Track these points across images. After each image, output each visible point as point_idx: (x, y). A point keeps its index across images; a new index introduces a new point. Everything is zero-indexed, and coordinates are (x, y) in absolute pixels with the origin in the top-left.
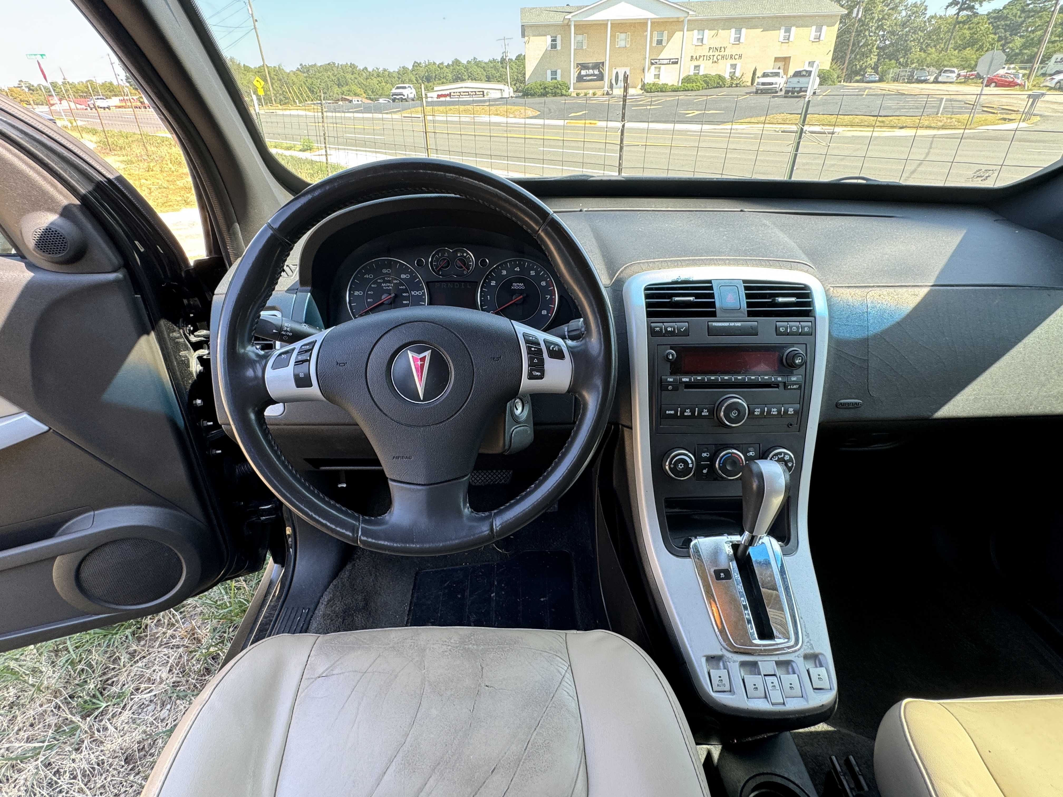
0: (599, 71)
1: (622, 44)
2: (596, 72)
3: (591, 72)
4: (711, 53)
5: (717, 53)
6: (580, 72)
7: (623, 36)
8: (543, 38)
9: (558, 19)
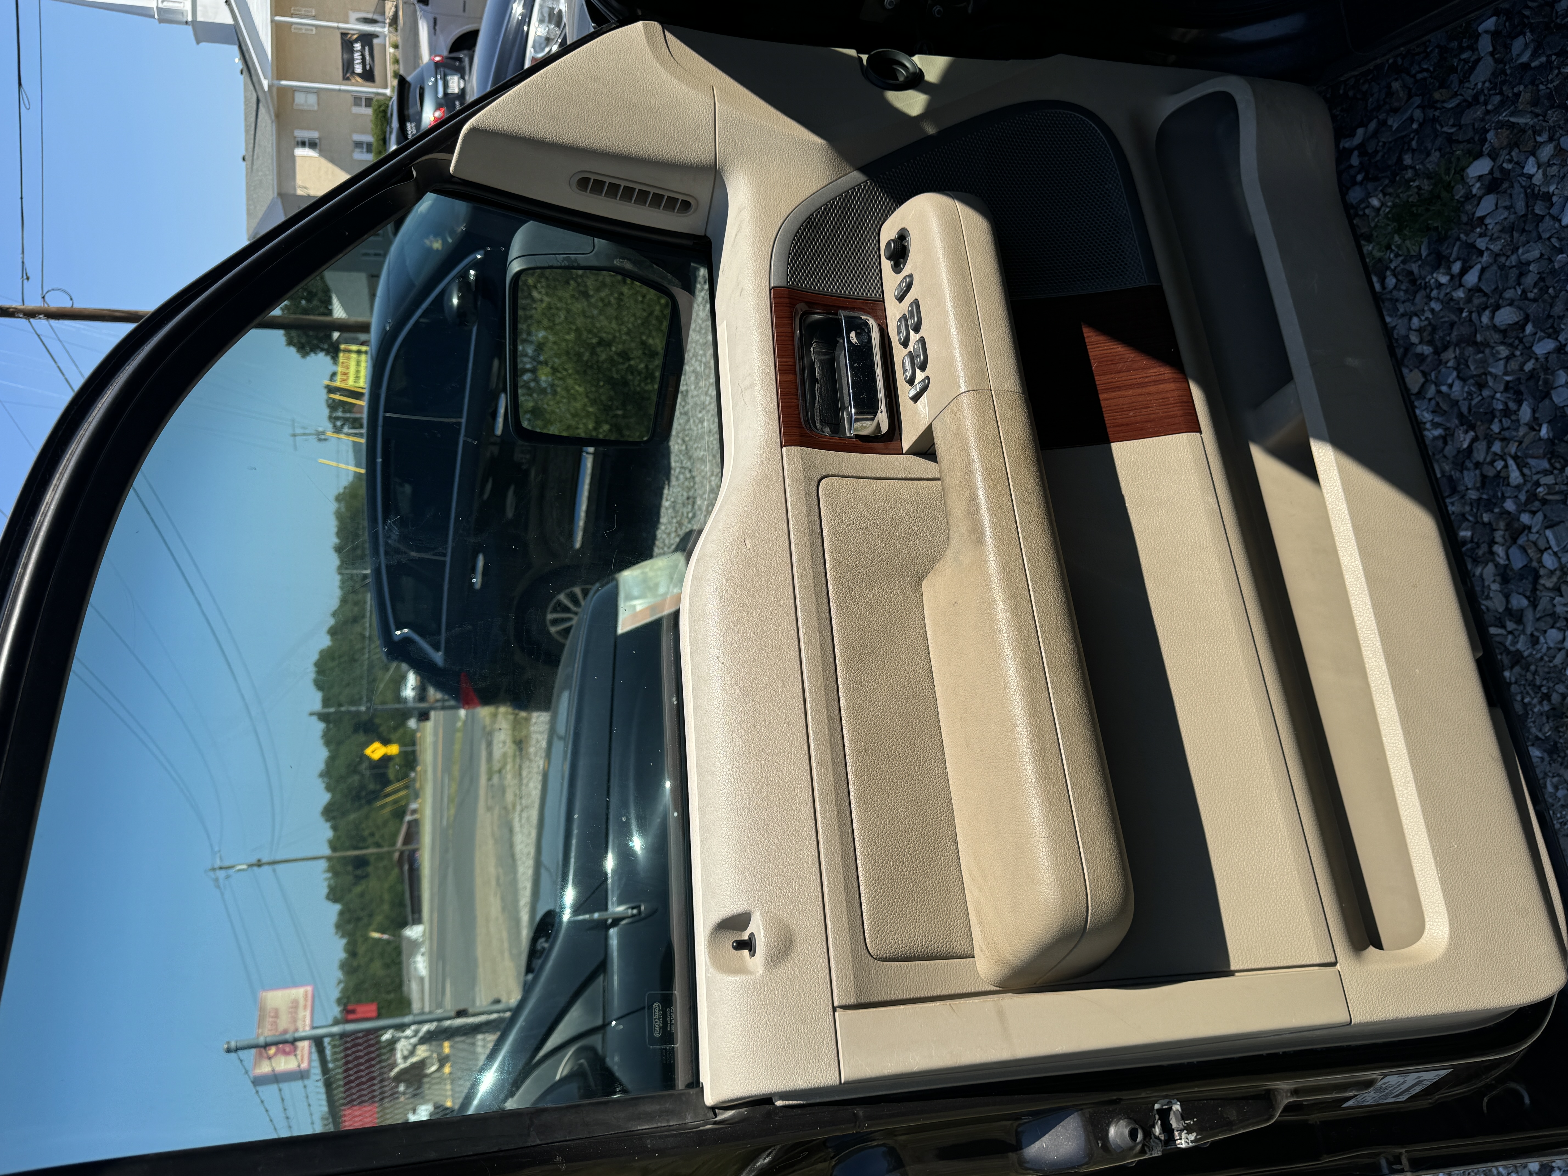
0: (356, 41)
2: (358, 46)
3: (357, 56)
6: (358, 75)
8: (298, 162)
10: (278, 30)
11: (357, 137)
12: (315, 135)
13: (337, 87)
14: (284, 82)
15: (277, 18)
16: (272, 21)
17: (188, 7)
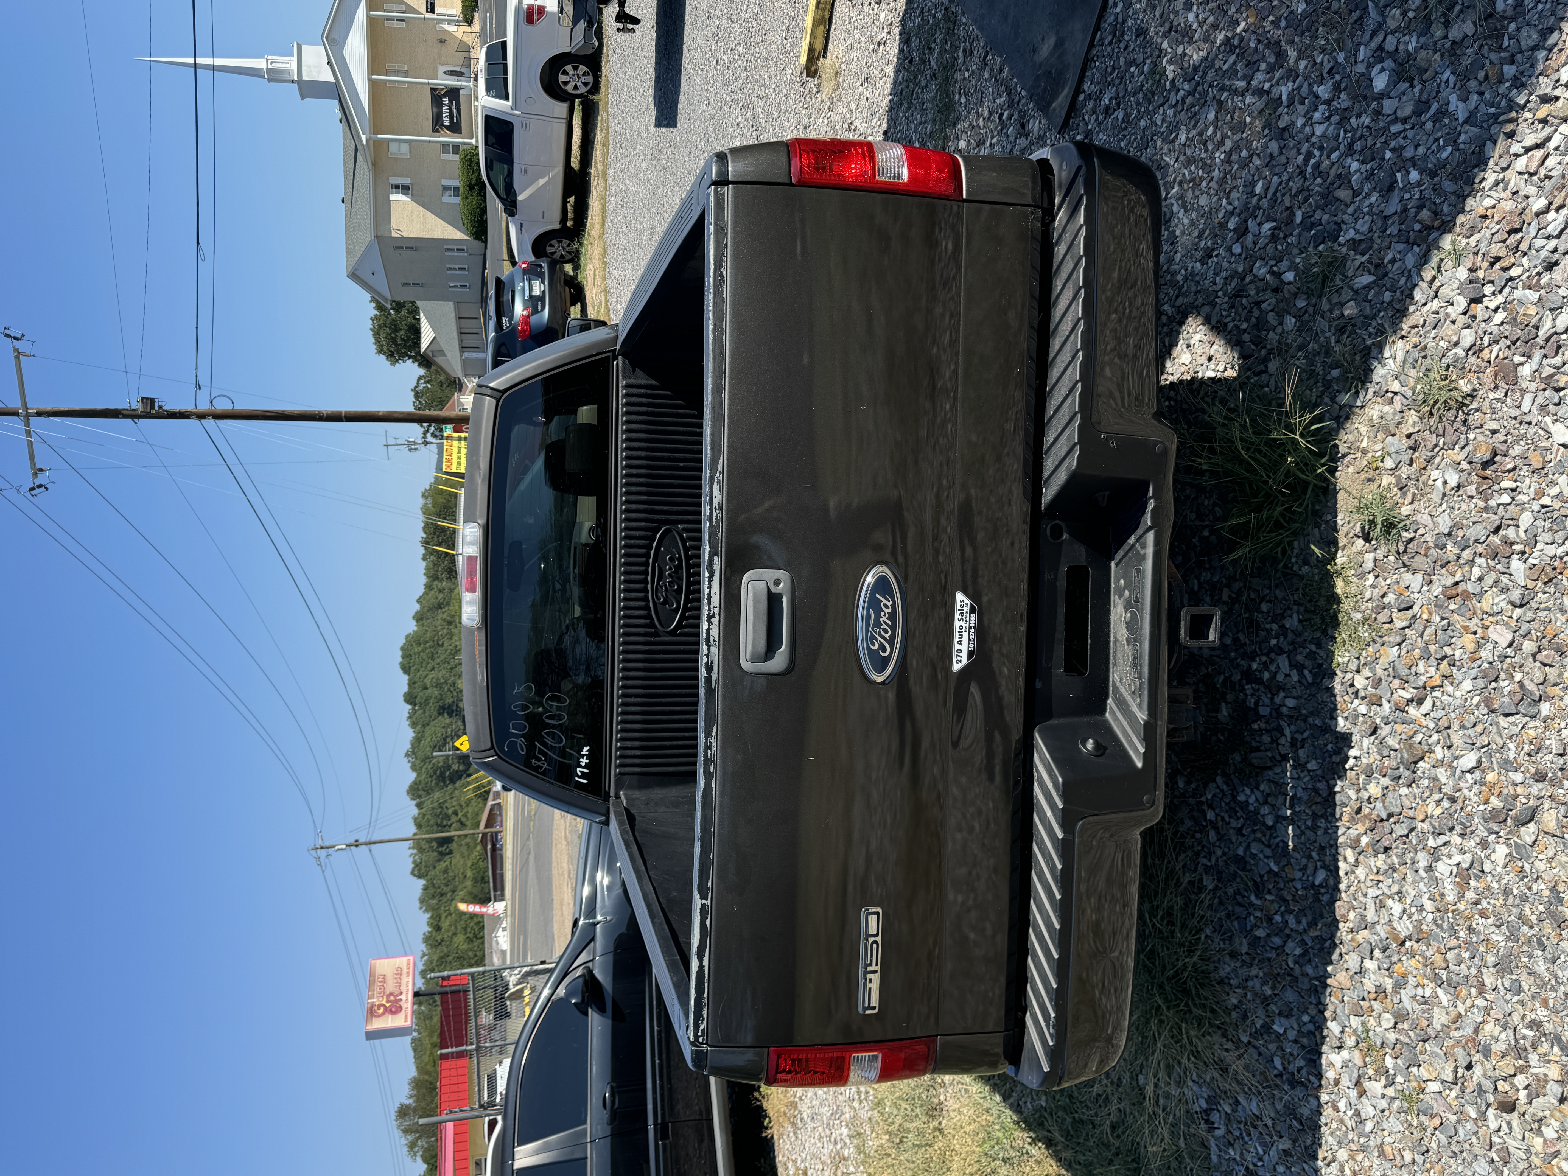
0: (444, 96)
2: (446, 100)
3: (445, 109)
6: (446, 127)
8: (393, 206)
11: (446, 182)
12: (407, 181)
13: (427, 138)
14: (380, 136)
15: (374, 77)
16: (369, 79)
17: (294, 67)
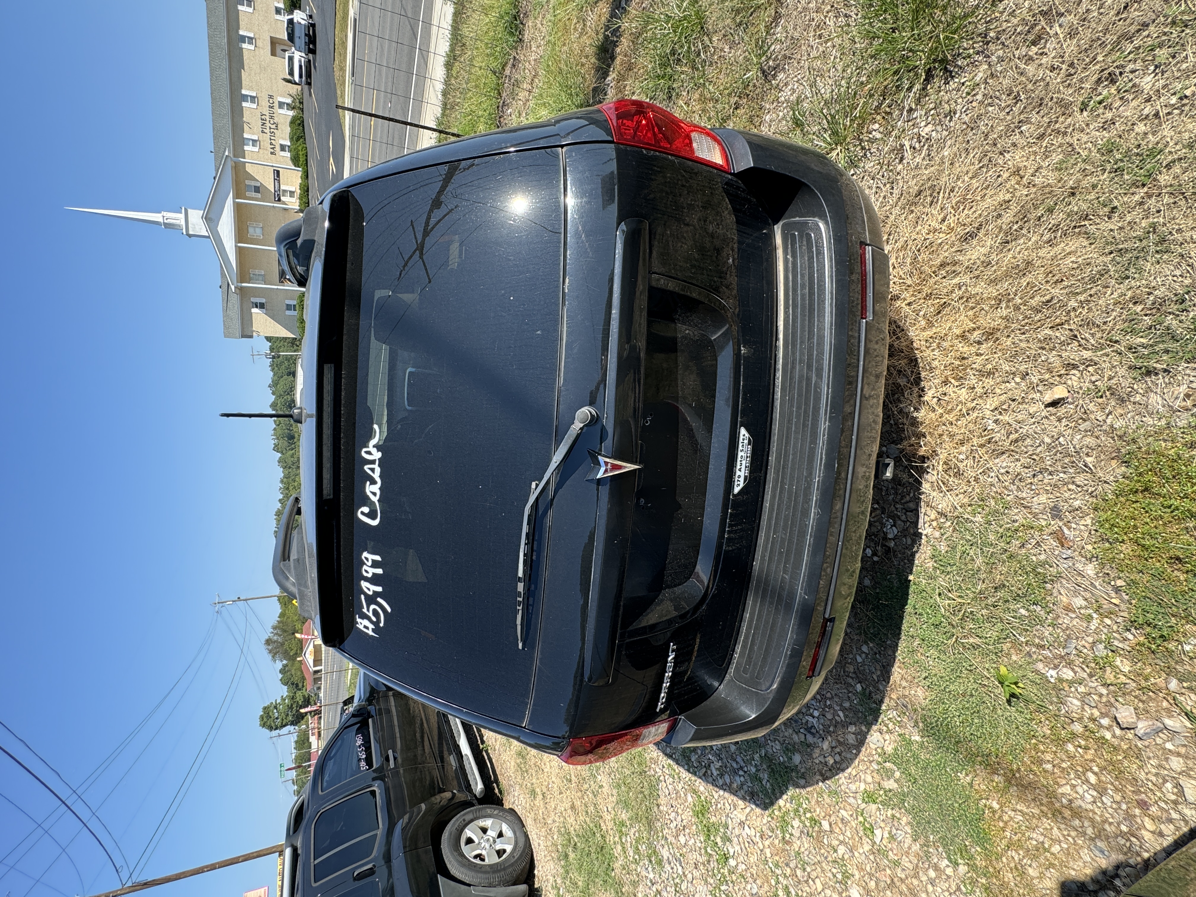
1: (259, 231)
4: (267, 131)
5: (268, 125)
7: (251, 230)
8: (254, 316)
9: (235, 299)
10: (240, 252)
11: (288, 302)
12: (263, 301)
13: (276, 287)
14: (244, 285)
15: (239, 245)
16: (236, 246)
17: (183, 223)
